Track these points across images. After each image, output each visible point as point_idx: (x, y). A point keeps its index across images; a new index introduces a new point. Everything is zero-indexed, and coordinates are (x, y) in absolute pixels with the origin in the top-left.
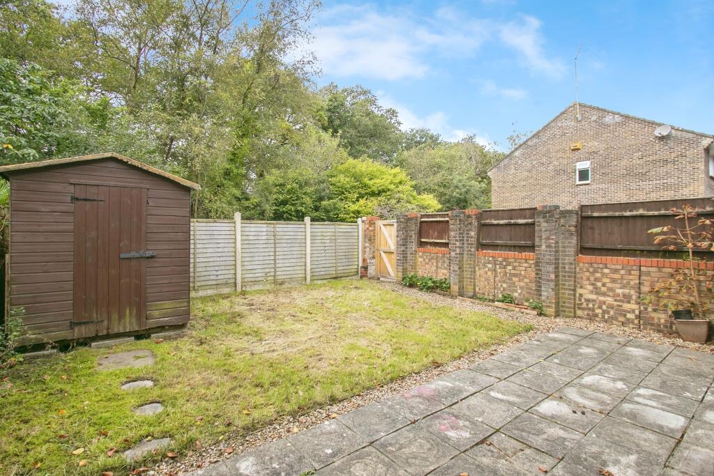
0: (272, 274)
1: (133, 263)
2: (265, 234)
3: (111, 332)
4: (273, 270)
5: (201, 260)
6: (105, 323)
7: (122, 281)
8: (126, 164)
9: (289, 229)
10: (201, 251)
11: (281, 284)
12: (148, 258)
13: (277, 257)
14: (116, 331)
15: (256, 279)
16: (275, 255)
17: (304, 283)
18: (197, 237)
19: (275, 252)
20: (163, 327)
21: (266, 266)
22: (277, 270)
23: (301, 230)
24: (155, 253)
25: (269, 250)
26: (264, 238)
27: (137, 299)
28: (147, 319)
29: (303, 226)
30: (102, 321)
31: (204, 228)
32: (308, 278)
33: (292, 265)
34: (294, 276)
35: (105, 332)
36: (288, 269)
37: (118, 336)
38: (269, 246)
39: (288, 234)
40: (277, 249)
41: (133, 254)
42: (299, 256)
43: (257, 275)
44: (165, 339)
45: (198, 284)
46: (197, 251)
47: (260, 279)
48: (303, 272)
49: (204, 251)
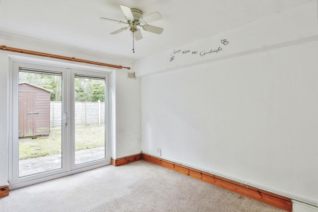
0: (85, 121)
1: (31, 115)
2: (82, 106)
3: (24, 136)
4: (85, 120)
5: (56, 116)
6: (23, 133)
7: (28, 121)
8: (29, 85)
9: (92, 105)
10: (56, 113)
11: (88, 125)
12: (36, 114)
13: (87, 115)
14: (26, 136)
15: (78, 123)
16: (86, 115)
17: (98, 125)
18: (54, 108)
19: (86, 113)
20: (41, 135)
21: (82, 119)
22: (87, 120)
23: (97, 105)
24: (38, 112)
25: (84, 112)
26: (82, 108)
27: (33, 127)
28: (36, 133)
29: (98, 103)
30: (21, 133)
31: (57, 105)
32: (100, 123)
33: (93, 118)
34: (93, 122)
35: (22, 136)
36: (91, 119)
37: (27, 137)
38: (83, 111)
39: (91, 106)
40: (87, 112)
41: (32, 112)
42: (96, 115)
43: (78, 122)
44: (42, 139)
45: (55, 125)
46: (54, 113)
47: (80, 123)
48: (97, 121)
49: (57, 113)
